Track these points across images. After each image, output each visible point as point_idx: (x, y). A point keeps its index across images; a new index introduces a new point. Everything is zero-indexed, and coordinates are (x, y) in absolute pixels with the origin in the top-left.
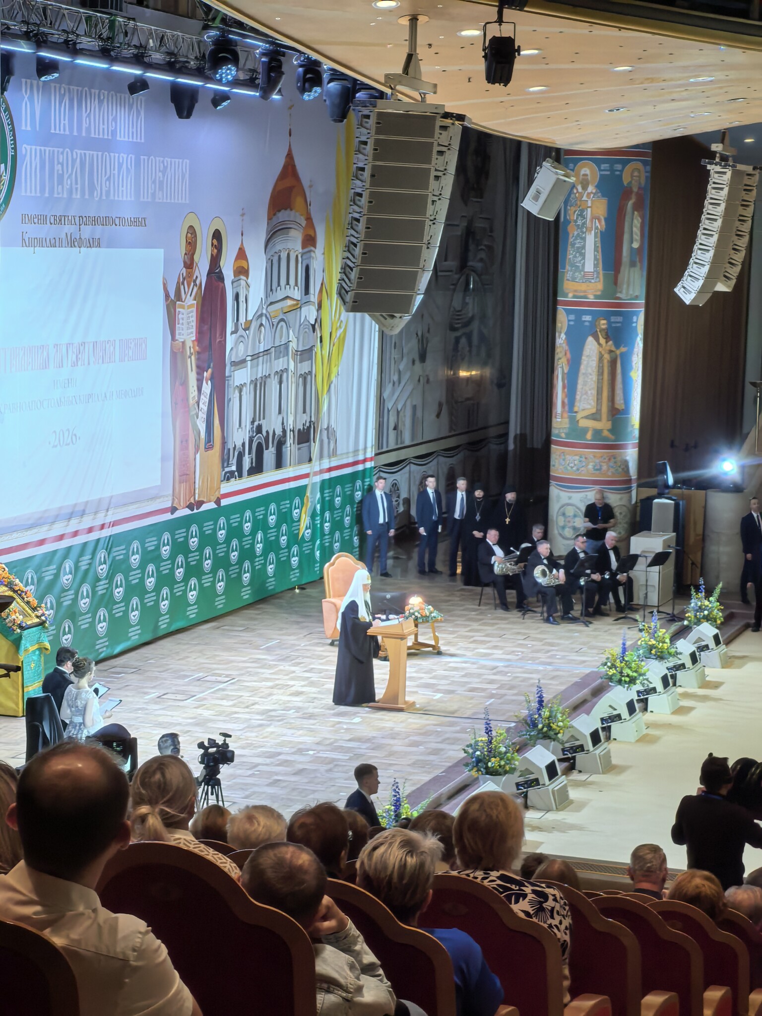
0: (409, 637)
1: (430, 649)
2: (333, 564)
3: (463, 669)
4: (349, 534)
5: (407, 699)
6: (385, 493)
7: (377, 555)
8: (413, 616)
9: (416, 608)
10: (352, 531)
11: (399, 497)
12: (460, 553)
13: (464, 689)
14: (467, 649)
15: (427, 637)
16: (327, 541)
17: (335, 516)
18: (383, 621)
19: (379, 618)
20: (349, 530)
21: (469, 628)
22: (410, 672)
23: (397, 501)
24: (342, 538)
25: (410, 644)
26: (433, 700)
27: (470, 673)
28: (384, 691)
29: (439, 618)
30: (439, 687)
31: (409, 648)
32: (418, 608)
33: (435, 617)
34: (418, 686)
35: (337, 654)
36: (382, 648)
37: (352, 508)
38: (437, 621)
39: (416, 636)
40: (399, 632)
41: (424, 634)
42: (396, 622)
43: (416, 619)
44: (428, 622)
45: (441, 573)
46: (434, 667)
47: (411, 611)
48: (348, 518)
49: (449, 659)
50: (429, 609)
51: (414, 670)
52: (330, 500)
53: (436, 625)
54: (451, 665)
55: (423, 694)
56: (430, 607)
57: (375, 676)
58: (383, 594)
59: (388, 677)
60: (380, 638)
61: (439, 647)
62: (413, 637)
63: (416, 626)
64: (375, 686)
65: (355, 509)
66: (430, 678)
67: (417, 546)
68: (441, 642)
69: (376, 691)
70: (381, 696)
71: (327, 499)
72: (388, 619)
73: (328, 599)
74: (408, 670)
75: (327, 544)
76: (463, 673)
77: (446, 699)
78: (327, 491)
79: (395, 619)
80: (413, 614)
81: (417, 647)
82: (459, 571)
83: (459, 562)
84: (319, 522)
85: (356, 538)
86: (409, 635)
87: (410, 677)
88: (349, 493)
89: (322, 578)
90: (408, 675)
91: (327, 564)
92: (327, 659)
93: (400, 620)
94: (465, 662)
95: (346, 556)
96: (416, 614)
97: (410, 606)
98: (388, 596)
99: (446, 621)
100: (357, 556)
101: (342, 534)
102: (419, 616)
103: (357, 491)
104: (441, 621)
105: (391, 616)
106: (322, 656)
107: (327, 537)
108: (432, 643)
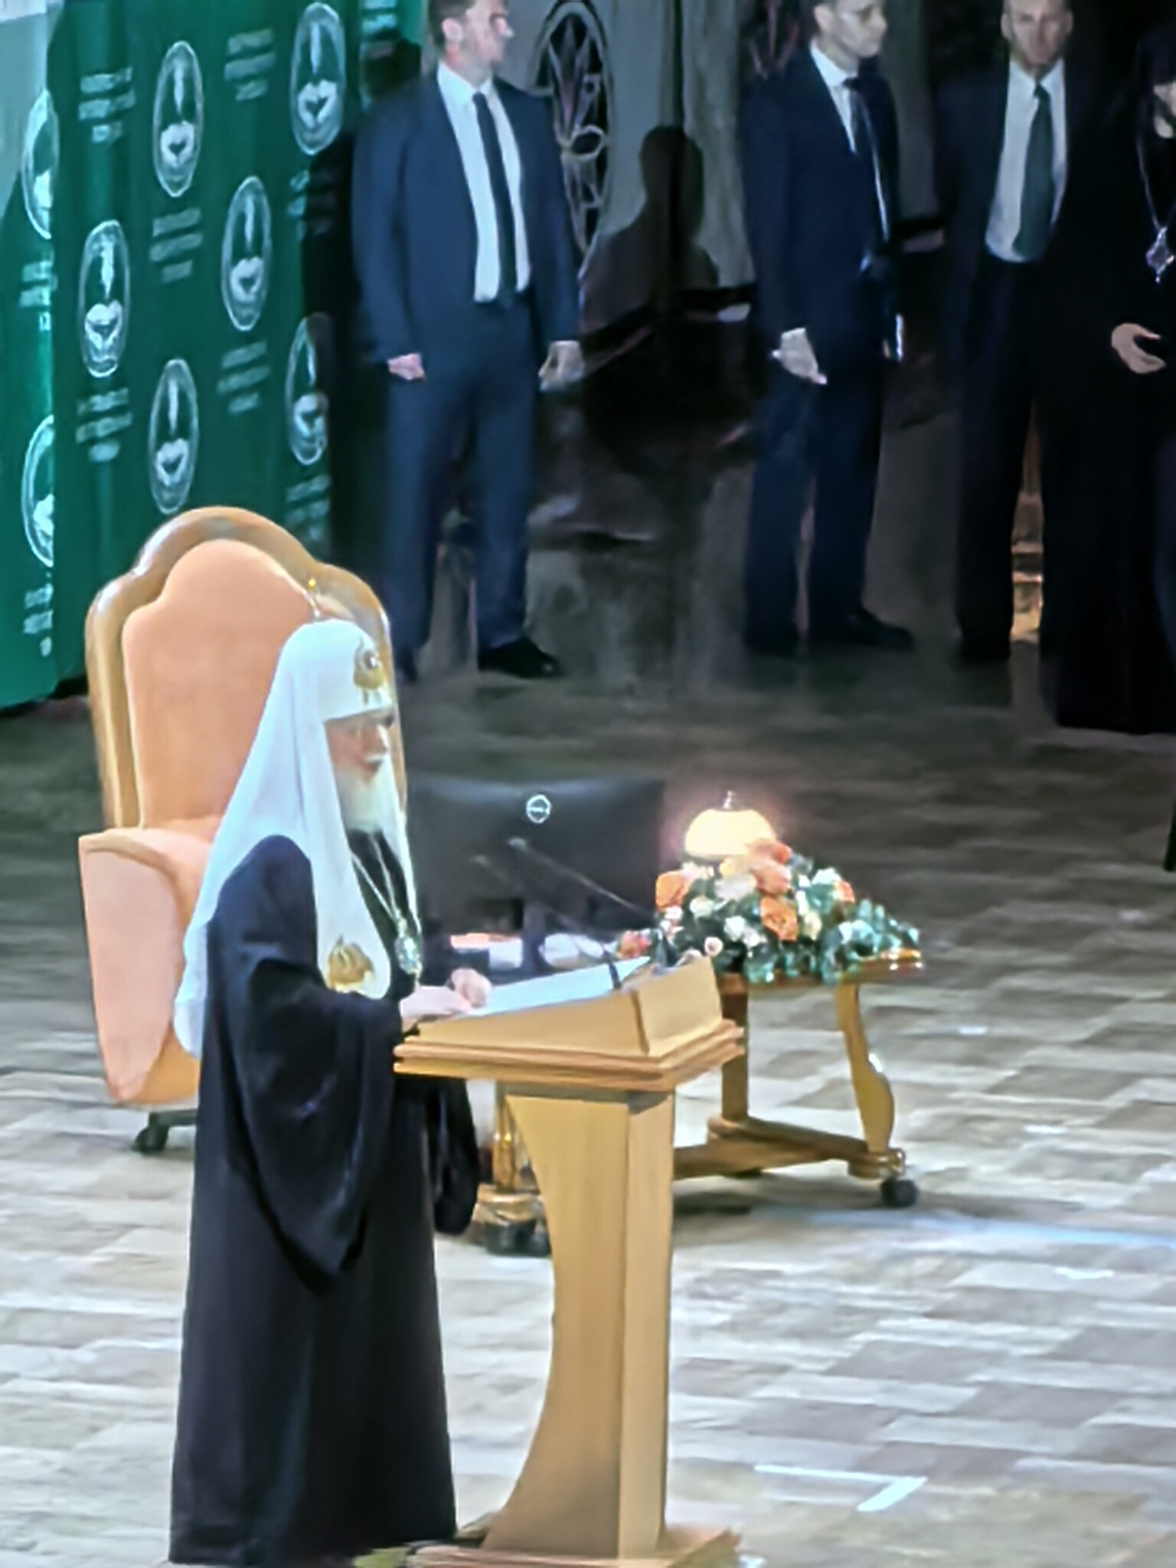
0: (684, 1089)
1: (835, 1168)
2: (152, 589)
3: (1064, 1301)
4: (258, 374)
5: (678, 1513)
6: (504, 89)
7: (453, 518)
8: (715, 944)
9: (736, 888)
10: (276, 358)
11: (599, 115)
12: (1030, 499)
13: (1068, 1440)
14: (1083, 1164)
15: (812, 1084)
16: (102, 427)
17: (157, 253)
18: (501, 975)
19: (479, 961)
20: (259, 348)
21: (1101, 1023)
22: (697, 1331)
23: (585, 144)
24: (212, 403)
25: (692, 1133)
26: (857, 1520)
27: (1109, 1334)
28: (515, 1464)
29: (896, 951)
30: (897, 1432)
31: (686, 1164)
32: (747, 886)
33: (863, 949)
34: (749, 1426)
35: (183, 1211)
36: (500, 1167)
37: (277, 195)
38: (880, 975)
39: (736, 1075)
40: (619, 1050)
41: (784, 1064)
42: (595, 982)
43: (735, 960)
44: (816, 979)
45: (900, 639)
46: (864, 1295)
47: (701, 907)
48: (249, 267)
49: (962, 1237)
50: (820, 893)
51: (720, 1314)
52: (118, 147)
53: (872, 998)
54: (979, 1276)
55: (789, 1483)
56: (829, 876)
57: (454, 1362)
58: (500, 792)
59: (540, 1365)
60: (481, 1098)
61: (895, 1157)
62: (710, 1085)
63: (734, 1008)
64: (455, 1427)
65: (298, 208)
66: (839, 1369)
67: (739, 452)
68: (907, 1120)
69: (461, 1462)
70: (499, 1500)
71: (101, 133)
72: (536, 966)
73: (116, 834)
74: (680, 1312)
75: (105, 453)
76: (1062, 1335)
77: (943, 1515)
78: (103, 81)
79: (585, 961)
80: (714, 926)
81: (744, 1155)
82: (1026, 623)
83: (1028, 564)
84: (45, 295)
85: (307, 403)
86: (692, 1069)
87: (694, 1365)
88: (251, 91)
89: (76, 685)
90: (680, 1350)
91: (111, 591)
92: (124, 1245)
93: (625, 968)
94: (1079, 1258)
95: (242, 534)
96: (735, 926)
97: (691, 872)
98: (538, 807)
99: (937, 973)
100: (315, 533)
101: (206, 375)
102: (754, 939)
103: (308, 76)
104: (906, 976)
105: (559, 946)
106: (83, 1224)
107: (102, 402)
108: (849, 1124)
